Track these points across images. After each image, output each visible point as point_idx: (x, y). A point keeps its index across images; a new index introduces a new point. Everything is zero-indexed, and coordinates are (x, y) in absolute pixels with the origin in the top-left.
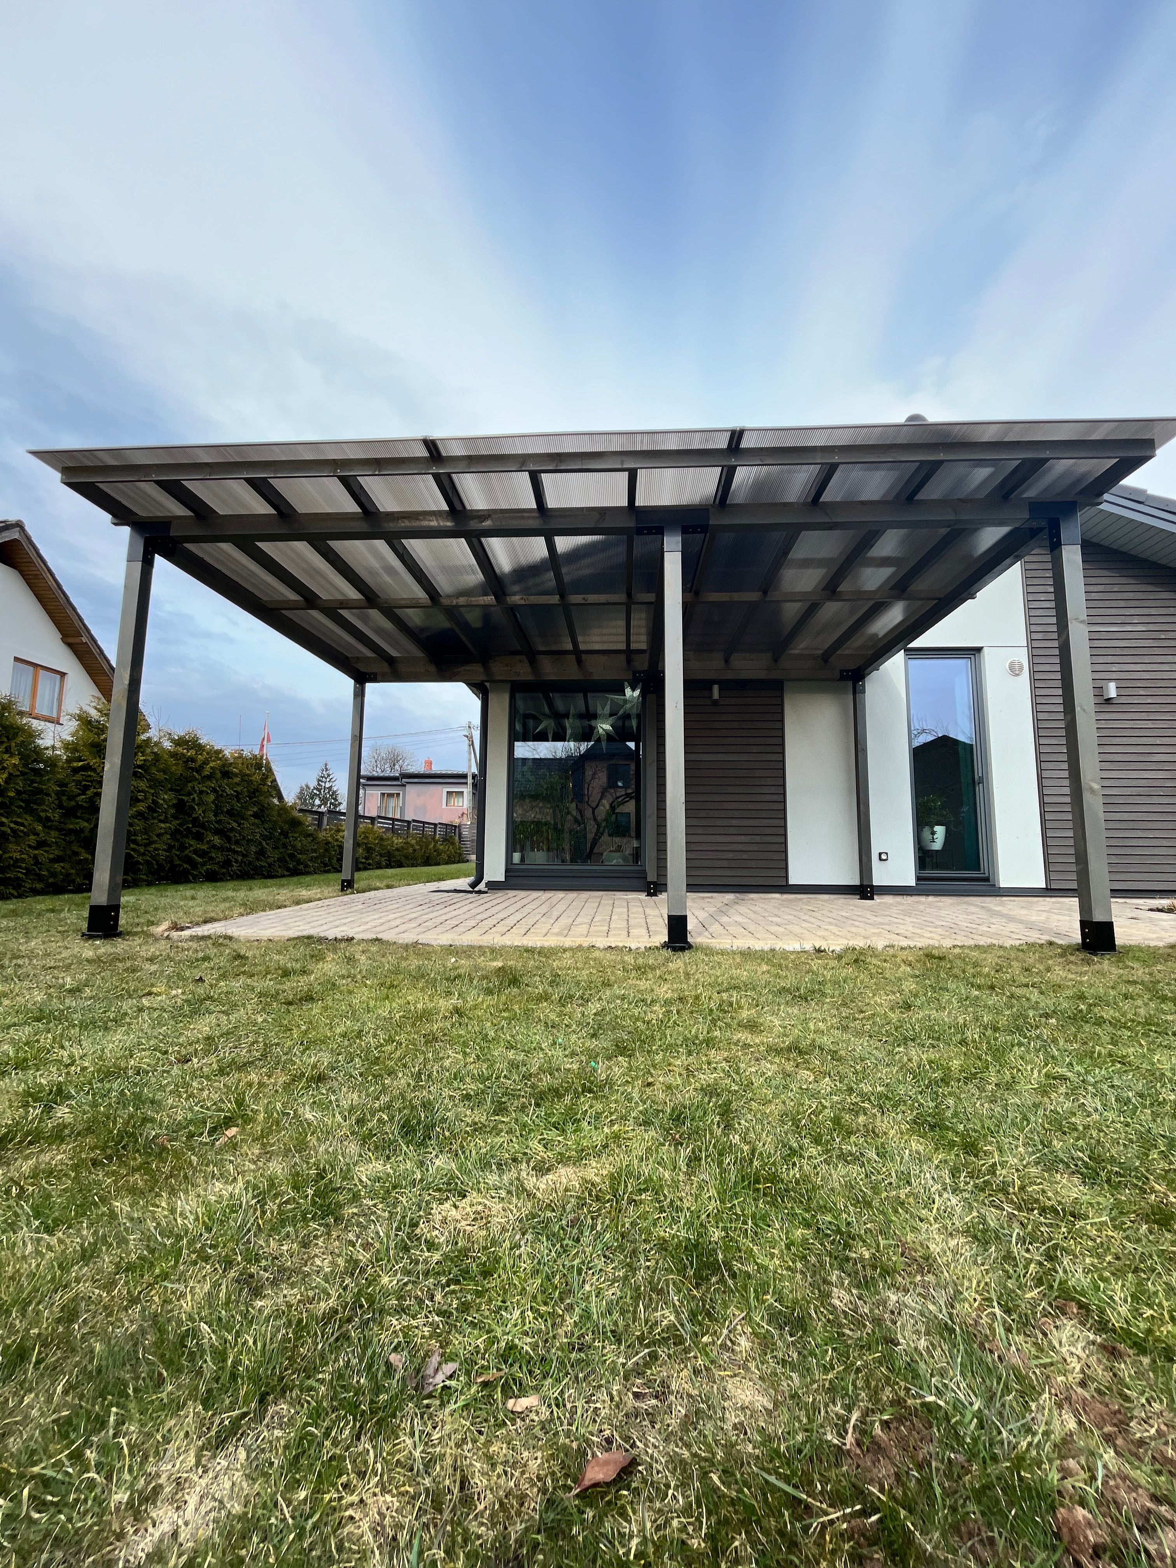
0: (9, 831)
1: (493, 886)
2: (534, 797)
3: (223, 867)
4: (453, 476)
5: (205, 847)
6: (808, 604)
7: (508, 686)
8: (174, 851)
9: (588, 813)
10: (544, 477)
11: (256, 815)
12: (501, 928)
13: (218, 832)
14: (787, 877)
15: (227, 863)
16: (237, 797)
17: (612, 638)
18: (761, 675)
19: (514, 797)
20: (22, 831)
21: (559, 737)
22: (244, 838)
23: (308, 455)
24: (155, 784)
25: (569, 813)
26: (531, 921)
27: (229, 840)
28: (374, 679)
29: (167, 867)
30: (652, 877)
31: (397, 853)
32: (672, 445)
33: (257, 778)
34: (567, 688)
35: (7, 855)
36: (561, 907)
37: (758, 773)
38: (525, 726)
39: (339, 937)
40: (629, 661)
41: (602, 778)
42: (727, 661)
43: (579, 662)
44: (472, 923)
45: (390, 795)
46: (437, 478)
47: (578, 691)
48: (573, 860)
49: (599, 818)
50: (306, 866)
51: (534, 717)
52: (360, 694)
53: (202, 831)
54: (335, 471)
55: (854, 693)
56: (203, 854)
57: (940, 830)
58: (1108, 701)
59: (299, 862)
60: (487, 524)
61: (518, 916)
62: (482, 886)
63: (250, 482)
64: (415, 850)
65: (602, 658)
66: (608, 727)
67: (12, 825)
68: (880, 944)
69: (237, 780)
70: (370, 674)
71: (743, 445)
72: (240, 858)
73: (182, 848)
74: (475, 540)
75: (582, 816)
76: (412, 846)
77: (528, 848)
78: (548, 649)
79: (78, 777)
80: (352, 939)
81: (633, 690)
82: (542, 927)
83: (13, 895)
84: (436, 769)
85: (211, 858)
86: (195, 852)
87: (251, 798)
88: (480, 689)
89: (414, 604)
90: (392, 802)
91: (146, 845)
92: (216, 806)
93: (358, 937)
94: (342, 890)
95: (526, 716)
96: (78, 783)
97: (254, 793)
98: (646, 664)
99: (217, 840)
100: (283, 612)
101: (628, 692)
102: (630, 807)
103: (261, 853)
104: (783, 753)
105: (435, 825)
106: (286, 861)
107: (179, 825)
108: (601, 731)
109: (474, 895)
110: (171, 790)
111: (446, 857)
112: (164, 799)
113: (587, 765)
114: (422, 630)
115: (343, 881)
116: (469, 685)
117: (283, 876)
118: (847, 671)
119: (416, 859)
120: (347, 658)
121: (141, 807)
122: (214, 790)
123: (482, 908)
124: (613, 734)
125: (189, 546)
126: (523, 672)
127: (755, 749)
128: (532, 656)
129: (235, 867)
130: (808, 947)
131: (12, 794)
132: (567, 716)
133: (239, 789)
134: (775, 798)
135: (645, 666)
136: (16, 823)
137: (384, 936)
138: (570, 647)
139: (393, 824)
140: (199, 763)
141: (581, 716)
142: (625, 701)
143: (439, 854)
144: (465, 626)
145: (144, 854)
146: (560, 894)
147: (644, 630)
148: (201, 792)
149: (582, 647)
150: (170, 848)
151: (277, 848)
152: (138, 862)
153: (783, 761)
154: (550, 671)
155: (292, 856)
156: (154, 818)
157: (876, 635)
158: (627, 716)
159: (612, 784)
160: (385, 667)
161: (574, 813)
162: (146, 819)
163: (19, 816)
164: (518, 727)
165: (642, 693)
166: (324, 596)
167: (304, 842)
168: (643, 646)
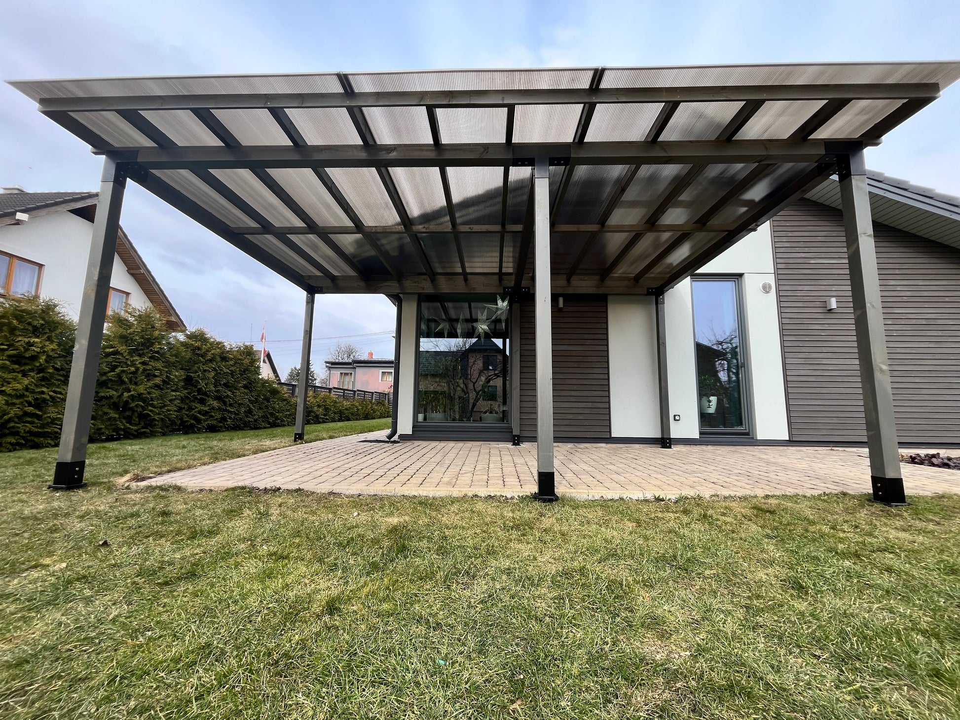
0: (48, 397)
1: (404, 438)
2: (434, 376)
3: (220, 422)
4: (364, 109)
5: (206, 409)
6: (633, 234)
7: (416, 297)
8: (184, 411)
9: (471, 386)
10: (439, 112)
11: (245, 387)
12: (403, 478)
13: (218, 398)
14: (610, 432)
15: (224, 419)
16: (232, 374)
17: (489, 265)
18: (592, 291)
19: (419, 375)
20: (59, 398)
21: (453, 335)
22: (236, 402)
23: (243, 89)
24: (168, 364)
25: (458, 386)
26: (426, 470)
27: (225, 403)
28: (321, 291)
29: (179, 422)
30: (516, 432)
31: (346, 412)
32: (544, 83)
33: (247, 361)
34: (457, 298)
35: (46, 416)
36: (451, 455)
37: (590, 359)
38: (428, 327)
39: (268, 487)
40: (500, 280)
41: (480, 364)
42: (568, 280)
43: (466, 280)
44: (381, 472)
45: (346, 374)
46: (350, 110)
47: (464, 301)
48: (461, 420)
49: (478, 390)
50: (282, 421)
51: (435, 321)
52: (311, 302)
53: (205, 397)
54: (266, 103)
55: (657, 304)
56: (205, 413)
57: (714, 399)
58: (830, 311)
59: (277, 418)
60: (393, 155)
61: (419, 464)
62: (396, 438)
63: (195, 111)
64: (358, 410)
65: (482, 278)
66: (485, 327)
67: (51, 393)
68: (706, 494)
69: (231, 363)
70: (318, 287)
71: (604, 85)
72: (233, 416)
73: (190, 409)
74: (383, 169)
75: (467, 388)
76: (357, 407)
77: (430, 411)
78: (444, 271)
79: (110, 359)
80: (279, 489)
81: (503, 301)
82: (436, 477)
83: (50, 444)
84: (375, 358)
85: (212, 416)
86: (200, 412)
87: (242, 375)
88: (396, 299)
89: (344, 231)
90: (347, 378)
91: (161, 408)
92: (216, 380)
93: (283, 487)
94: (295, 441)
95: (429, 320)
96: (108, 363)
97: (244, 371)
98: (513, 282)
99: (215, 404)
100: (246, 236)
101: (500, 302)
102: (498, 382)
103: (250, 412)
104: (607, 345)
105: (372, 393)
106: (268, 418)
107: (189, 393)
108: (480, 330)
109: (390, 444)
110: (181, 369)
111: (379, 414)
112: (176, 376)
113: (470, 356)
114: (354, 256)
115: (296, 434)
116: (388, 296)
117: (265, 428)
118: (652, 289)
119: (358, 415)
120: (302, 276)
121: (157, 381)
122: (215, 369)
123: (392, 457)
124: (489, 331)
125: (155, 172)
126: (427, 287)
127: (588, 342)
128: (433, 276)
129: (229, 422)
130: (649, 496)
131: (51, 371)
132: (457, 320)
133: (233, 368)
134: (602, 376)
135: (512, 284)
136: (54, 392)
137: (305, 487)
138: (460, 270)
139: (344, 393)
140: (204, 350)
141: (467, 321)
142: (497, 309)
143: (374, 412)
144: (386, 254)
145: (159, 414)
146: (451, 444)
147: (511, 259)
148: (205, 371)
149: (468, 270)
150: (180, 409)
151: (260, 408)
152: (154, 420)
153: (608, 351)
154: (445, 286)
155: (272, 414)
156: (168, 389)
157: (671, 264)
158: (498, 321)
159: (486, 368)
160: (328, 282)
161: (462, 386)
162: (162, 389)
163: (58, 386)
164: (423, 327)
165: (510, 304)
166: (277, 224)
167: (281, 405)
168: (511, 270)
